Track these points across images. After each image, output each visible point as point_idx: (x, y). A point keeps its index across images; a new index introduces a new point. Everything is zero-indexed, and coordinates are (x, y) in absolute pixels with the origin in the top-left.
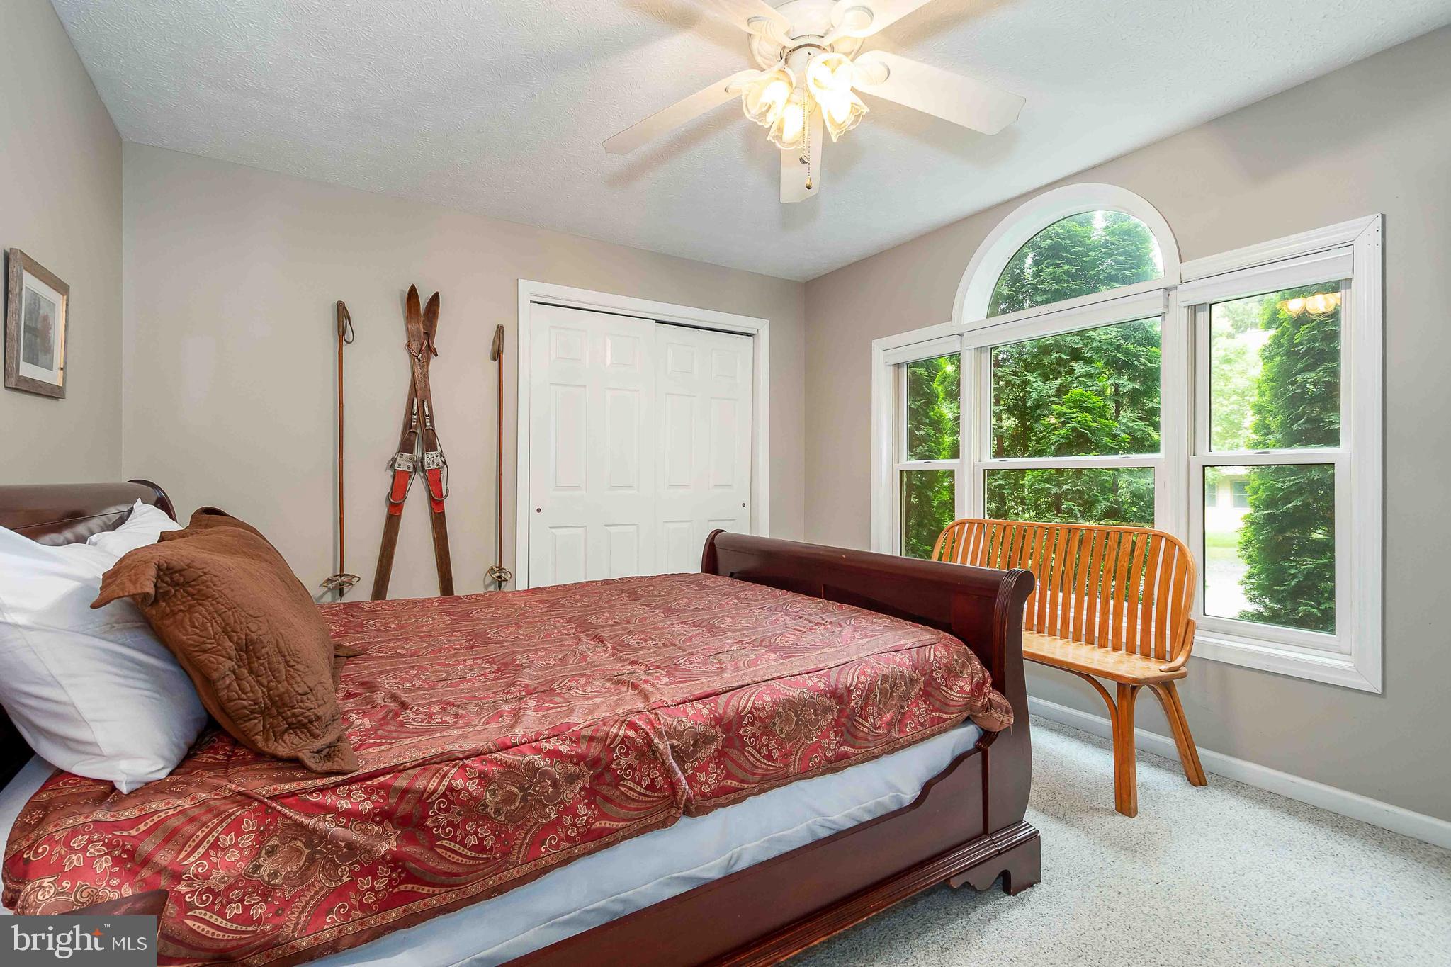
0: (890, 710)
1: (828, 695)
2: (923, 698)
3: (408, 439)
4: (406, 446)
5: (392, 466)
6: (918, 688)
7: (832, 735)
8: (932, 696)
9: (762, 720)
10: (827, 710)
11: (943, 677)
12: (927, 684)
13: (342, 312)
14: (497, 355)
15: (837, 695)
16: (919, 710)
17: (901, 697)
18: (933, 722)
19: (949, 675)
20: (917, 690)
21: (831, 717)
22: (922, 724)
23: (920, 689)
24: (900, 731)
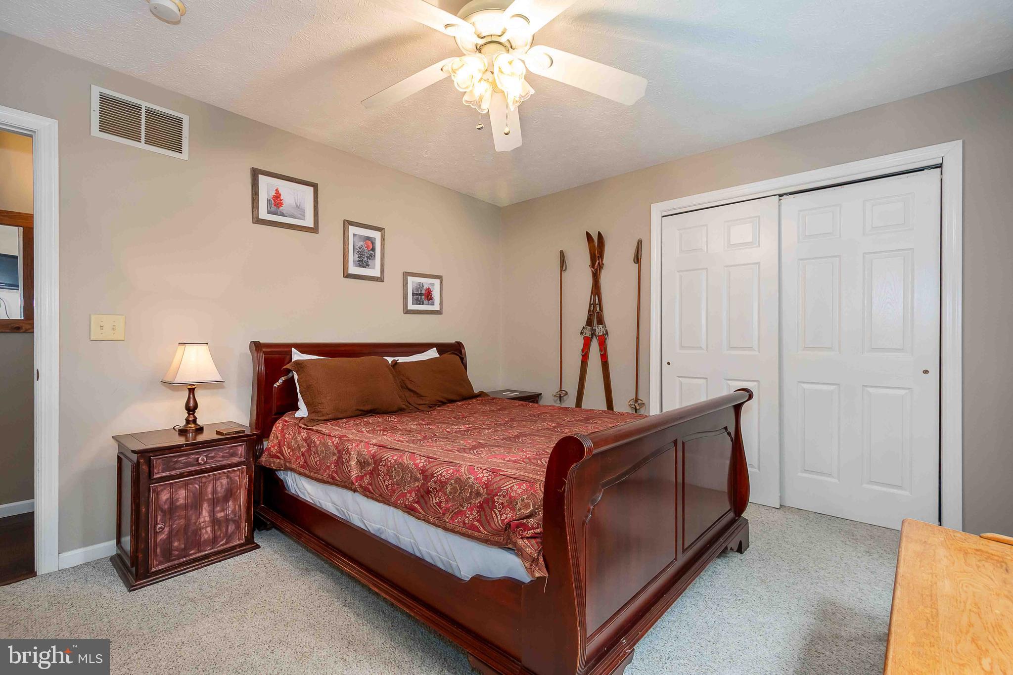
0: (453, 502)
1: (420, 472)
2: (478, 509)
3: (590, 319)
4: (589, 323)
5: (582, 333)
6: (479, 500)
7: (413, 494)
8: (484, 510)
9: (388, 467)
10: (417, 480)
11: (502, 504)
12: (486, 501)
13: (562, 254)
14: (637, 259)
15: (425, 474)
16: (470, 514)
17: (463, 498)
18: (473, 528)
19: (508, 505)
20: (477, 502)
21: (417, 484)
22: (464, 523)
23: (480, 502)
24: (452, 519)
